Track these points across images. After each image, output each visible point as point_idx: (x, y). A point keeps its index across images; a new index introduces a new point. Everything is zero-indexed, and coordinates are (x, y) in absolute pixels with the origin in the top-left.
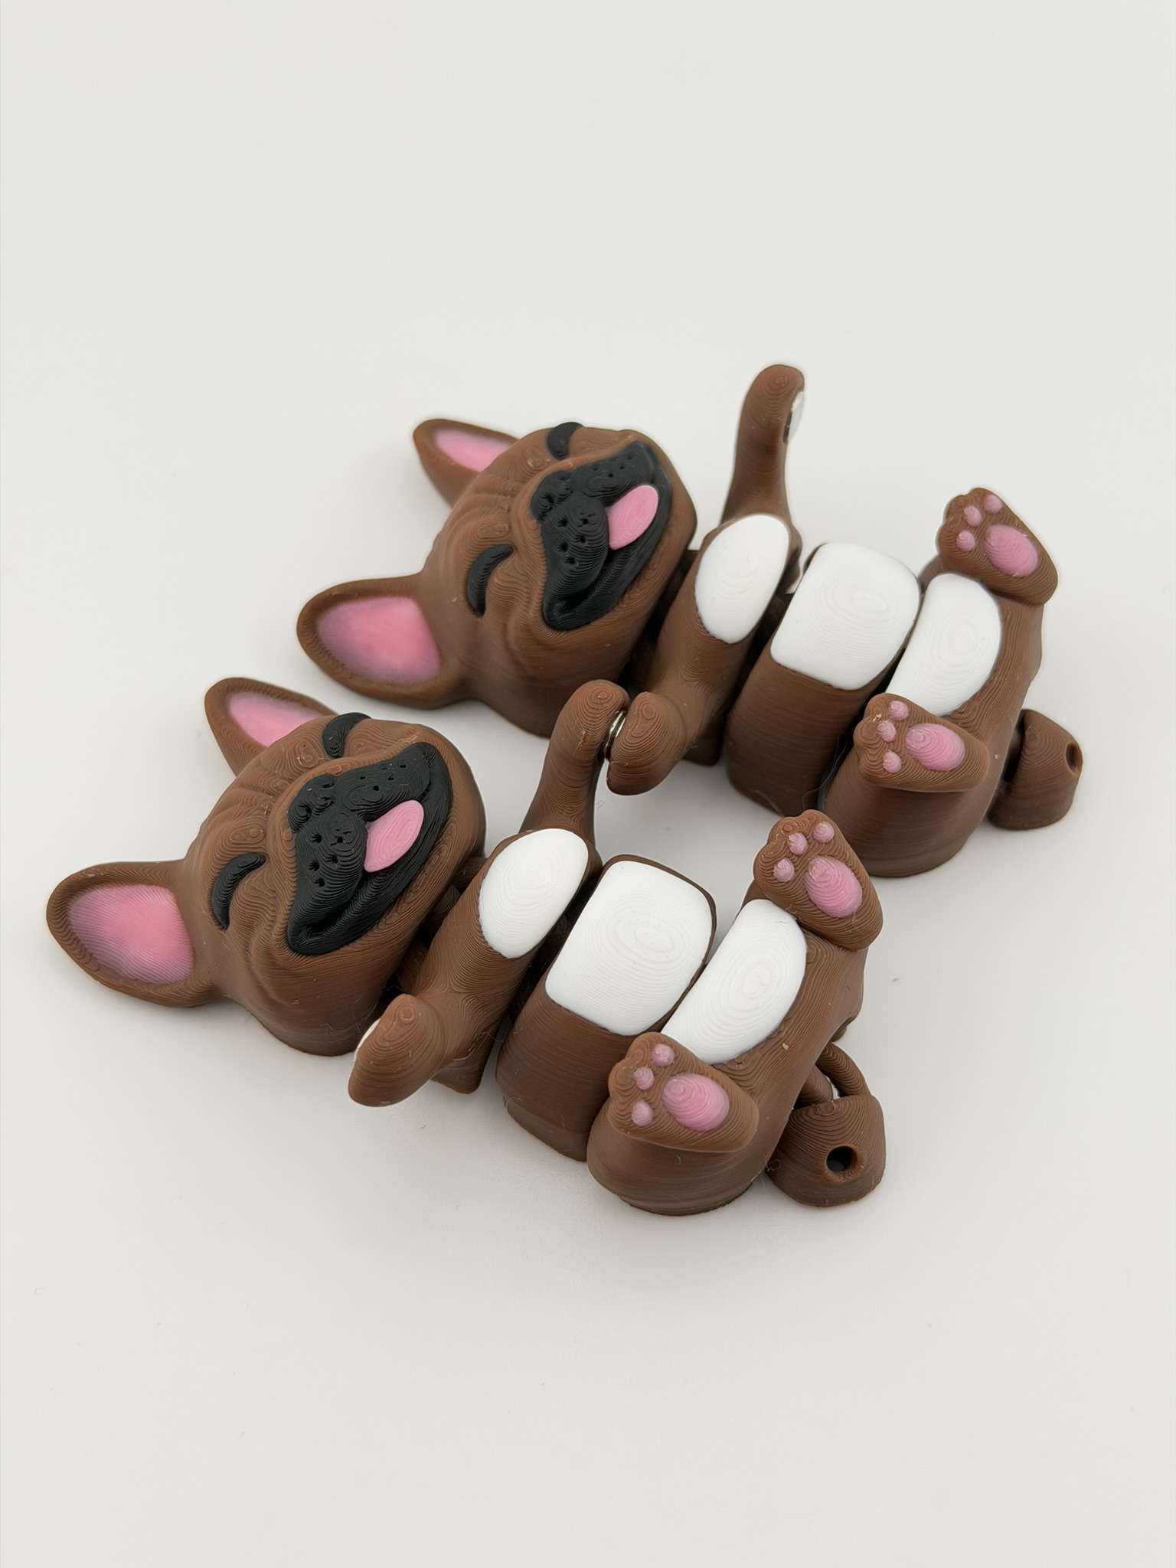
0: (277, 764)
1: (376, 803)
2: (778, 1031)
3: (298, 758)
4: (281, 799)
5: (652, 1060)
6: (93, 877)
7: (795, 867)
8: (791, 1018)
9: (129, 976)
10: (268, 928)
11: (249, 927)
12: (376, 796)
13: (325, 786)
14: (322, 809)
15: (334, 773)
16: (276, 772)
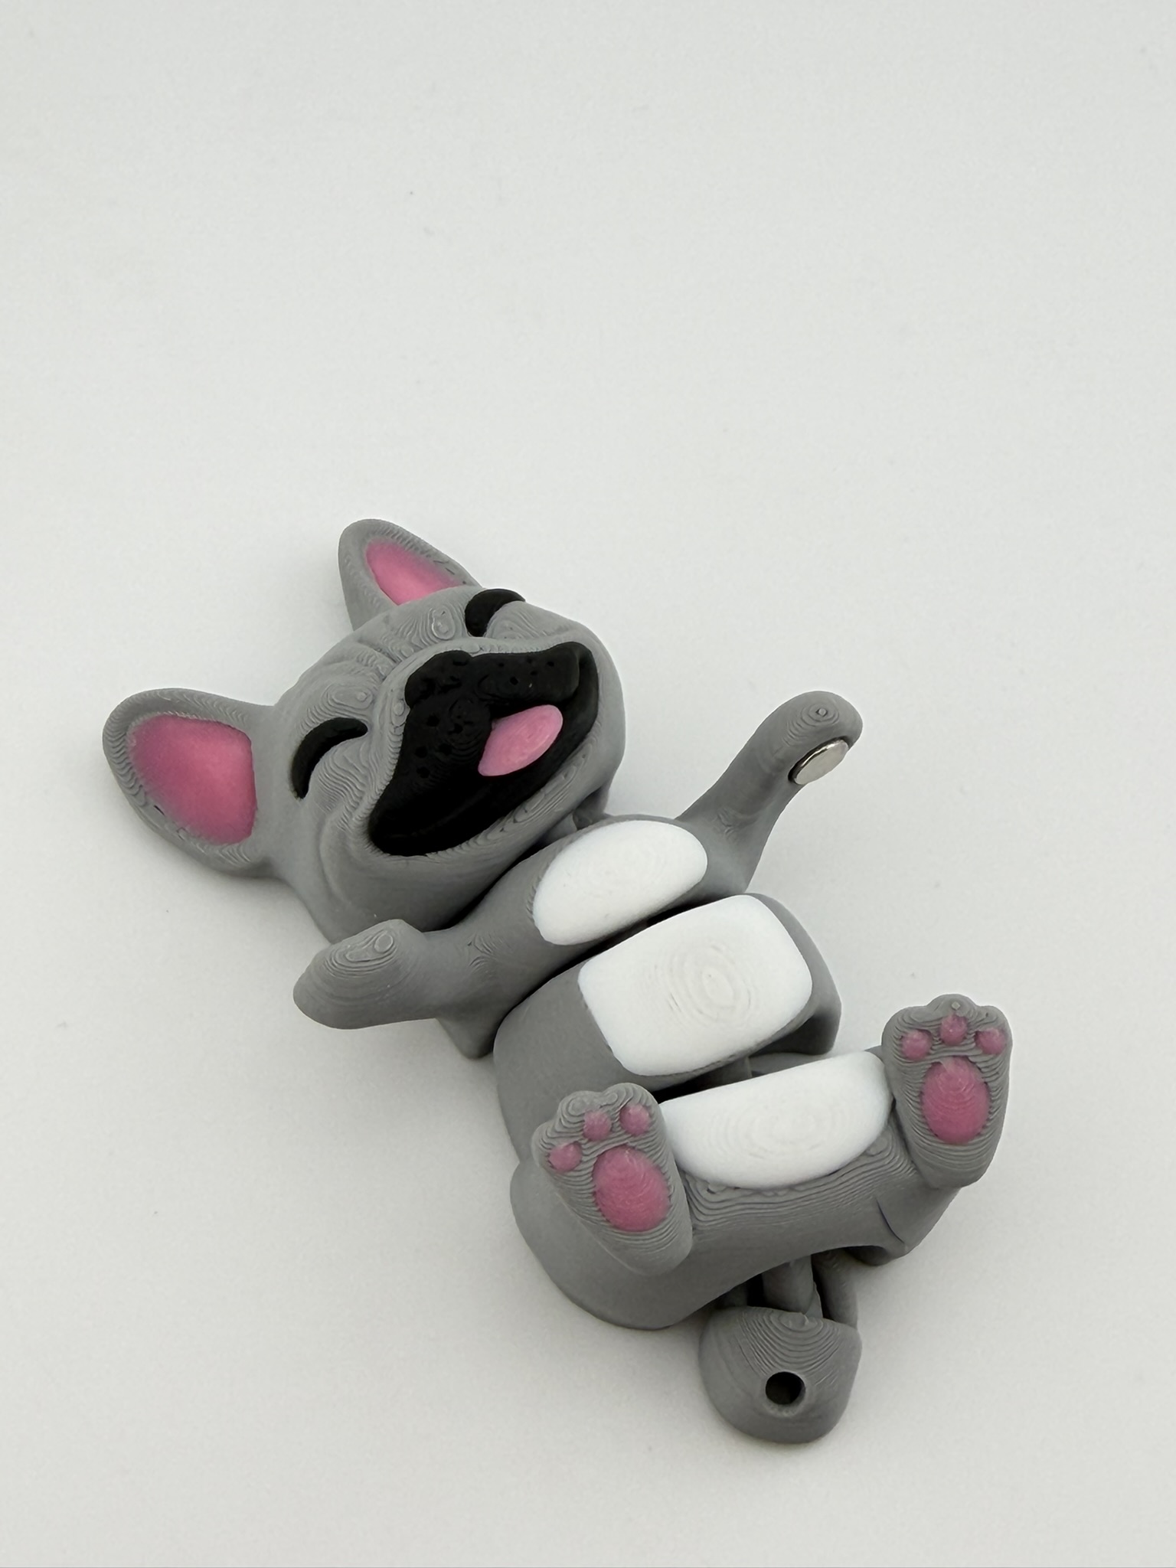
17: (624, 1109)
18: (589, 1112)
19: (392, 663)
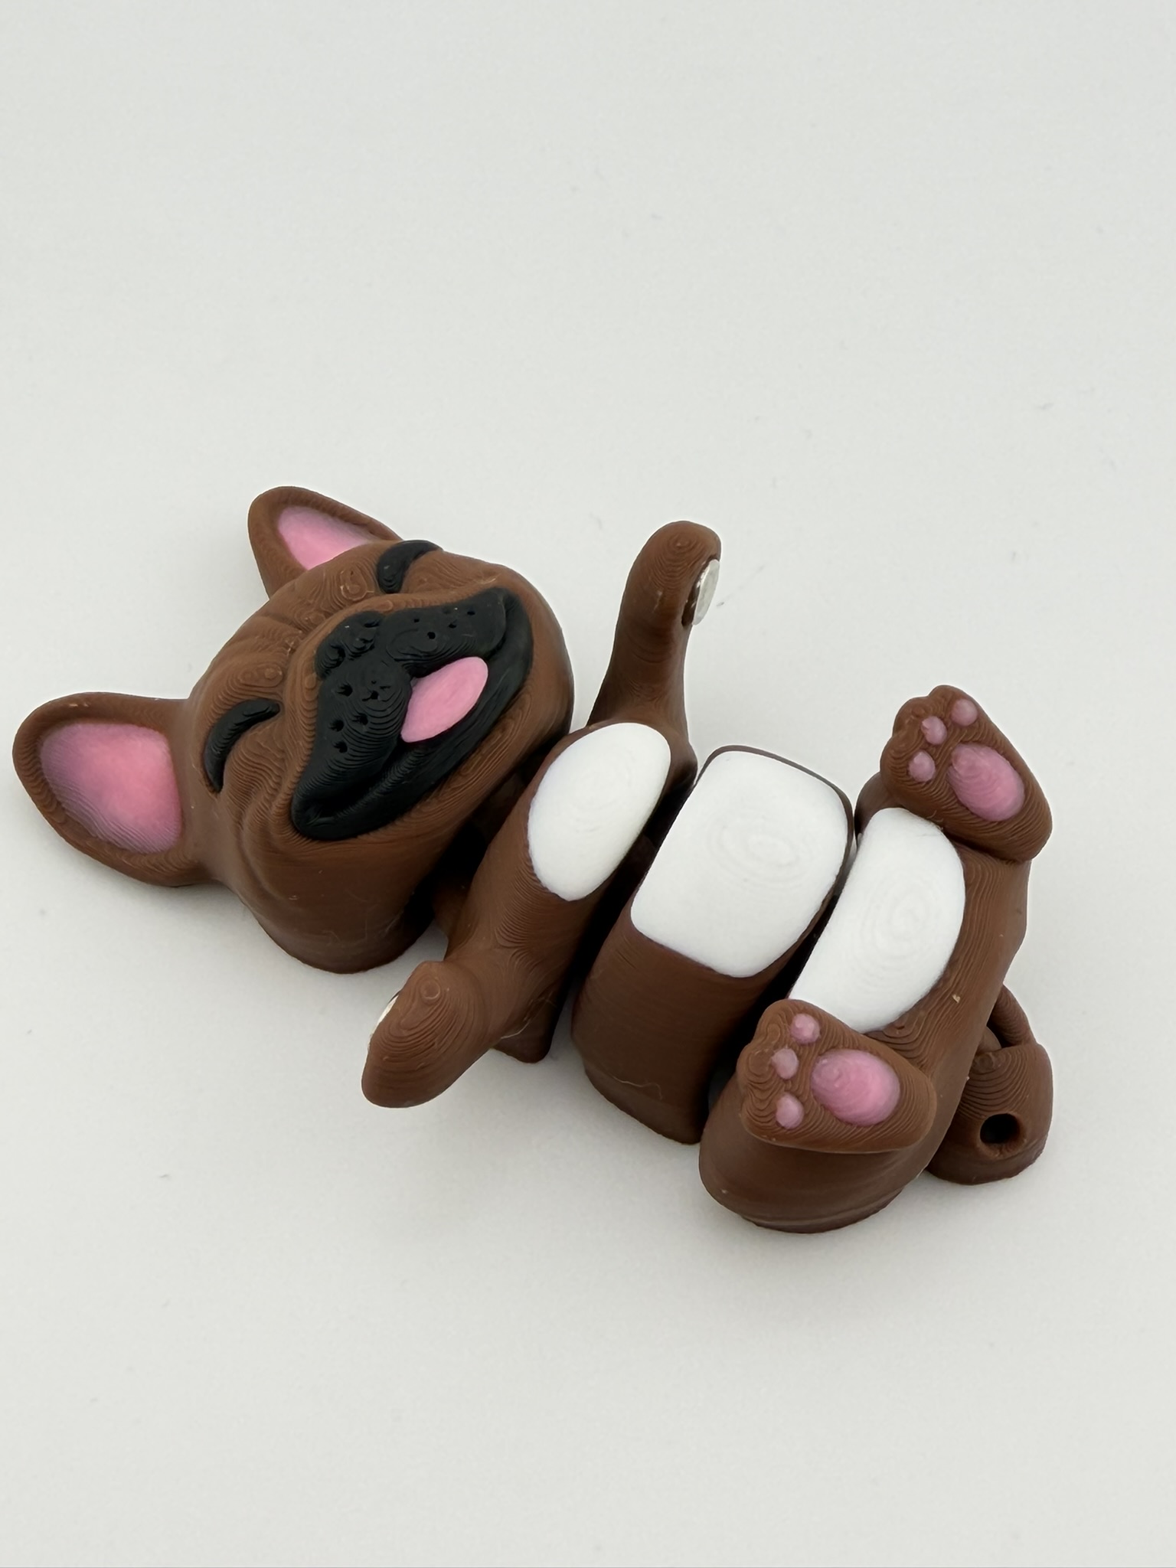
0: (314, 592)
1: (428, 654)
2: (943, 979)
3: (342, 587)
4: (312, 635)
5: (791, 1036)
6: (76, 707)
7: (935, 760)
8: (957, 961)
9: (100, 836)
10: (267, 797)
11: (245, 794)
12: (431, 646)
13: (369, 625)
14: (359, 653)
15: (382, 610)
16: (311, 602)
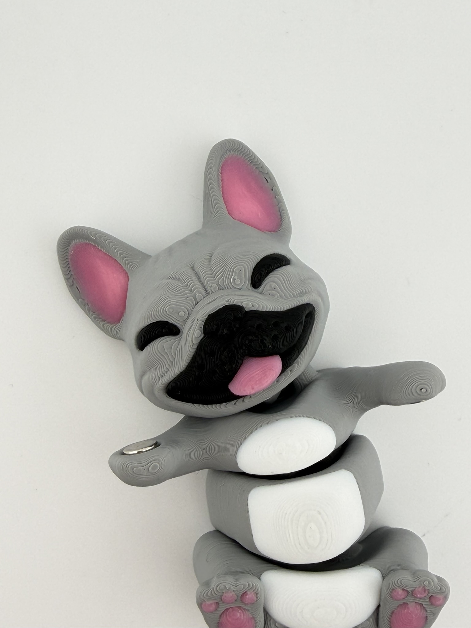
17: (245, 594)
18: (226, 592)
19: (204, 293)
